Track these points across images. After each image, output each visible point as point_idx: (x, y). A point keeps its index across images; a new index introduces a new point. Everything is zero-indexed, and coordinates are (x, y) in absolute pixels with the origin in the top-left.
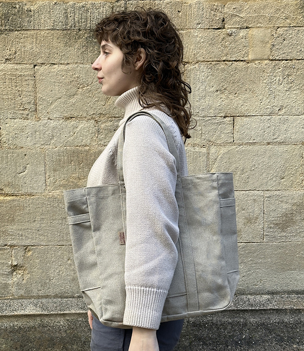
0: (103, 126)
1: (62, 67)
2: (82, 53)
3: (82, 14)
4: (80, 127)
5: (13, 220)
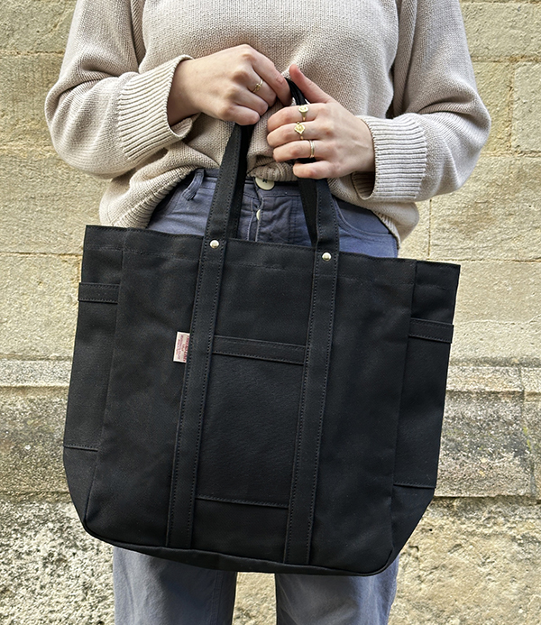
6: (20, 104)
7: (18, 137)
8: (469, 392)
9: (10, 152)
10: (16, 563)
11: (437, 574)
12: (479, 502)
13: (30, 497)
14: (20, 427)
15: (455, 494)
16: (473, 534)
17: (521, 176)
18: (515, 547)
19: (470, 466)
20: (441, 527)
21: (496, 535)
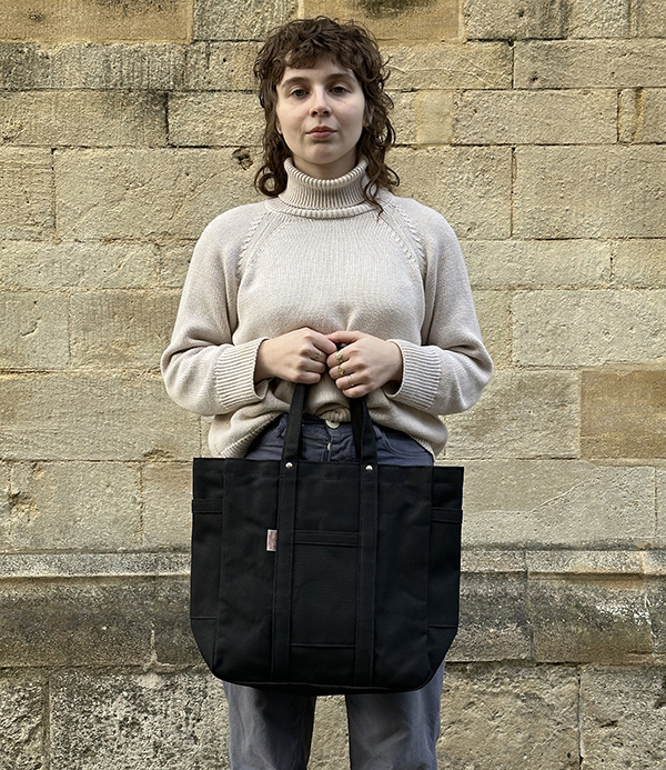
0: (168, 254)
1: (100, 152)
2: (133, 129)
3: (133, 63)
4: (128, 256)
5: (13, 416)
6: (90, 333)
7: (87, 361)
8: (481, 573)
9: (82, 374)
10: (96, 727)
11: (454, 728)
12: (489, 665)
13: (107, 671)
14: (96, 611)
15: (468, 659)
16: (484, 693)
17: (521, 386)
18: (519, 703)
19: (480, 635)
20: (457, 688)
21: (503, 693)
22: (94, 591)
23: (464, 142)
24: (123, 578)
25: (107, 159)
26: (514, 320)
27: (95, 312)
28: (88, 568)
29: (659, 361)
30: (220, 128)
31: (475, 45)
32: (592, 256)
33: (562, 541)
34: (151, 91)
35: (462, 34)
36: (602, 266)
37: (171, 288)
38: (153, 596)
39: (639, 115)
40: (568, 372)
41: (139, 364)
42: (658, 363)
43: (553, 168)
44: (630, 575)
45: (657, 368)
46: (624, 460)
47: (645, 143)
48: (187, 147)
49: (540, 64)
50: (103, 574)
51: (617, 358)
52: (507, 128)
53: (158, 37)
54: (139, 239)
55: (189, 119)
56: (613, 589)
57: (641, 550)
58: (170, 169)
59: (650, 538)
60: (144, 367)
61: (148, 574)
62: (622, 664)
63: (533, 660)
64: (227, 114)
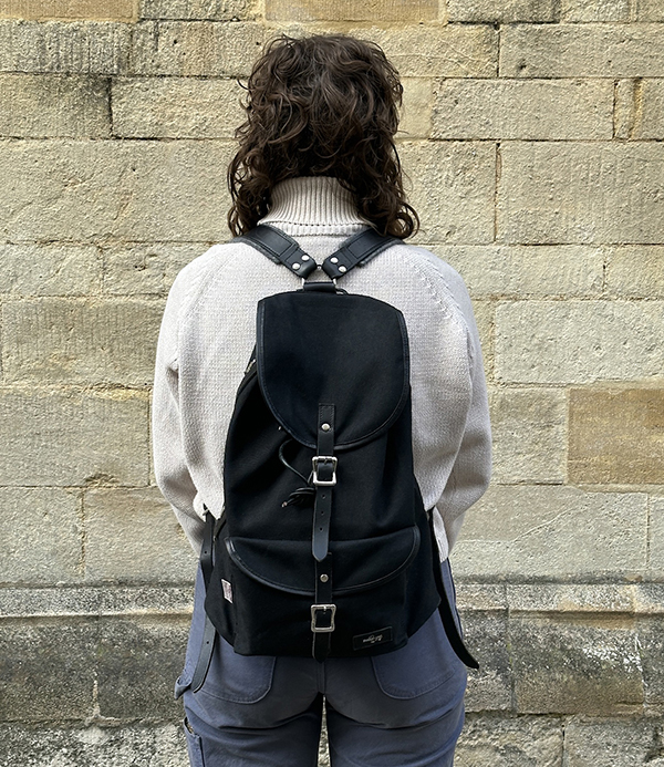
0: (113, 258)
1: (34, 144)
2: (72, 118)
3: (72, 45)
4: (68, 260)
22: (29, 632)
23: (444, 136)
24: (63, 618)
25: (44, 152)
26: (497, 333)
27: (29, 323)
28: (23, 607)
29: (654, 378)
30: (171, 118)
31: (457, 28)
32: (583, 263)
33: (546, 573)
34: (91, 75)
35: (443, 15)
36: (594, 274)
37: (116, 296)
38: (97, 638)
39: (636, 108)
40: (555, 390)
41: (80, 379)
42: (653, 381)
43: (541, 166)
44: (620, 613)
45: (652, 386)
46: (614, 486)
47: (644, 140)
48: (133, 138)
49: (528, 50)
50: (40, 614)
51: (608, 375)
52: (491, 122)
53: (100, 14)
54: (79, 241)
55: (135, 107)
56: (601, 629)
57: (632, 583)
58: (113, 163)
59: (642, 570)
60: (85, 383)
61: (91, 613)
62: (610, 715)
63: (513, 711)
64: (178, 103)
